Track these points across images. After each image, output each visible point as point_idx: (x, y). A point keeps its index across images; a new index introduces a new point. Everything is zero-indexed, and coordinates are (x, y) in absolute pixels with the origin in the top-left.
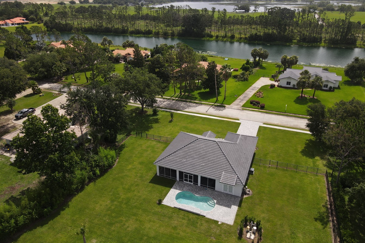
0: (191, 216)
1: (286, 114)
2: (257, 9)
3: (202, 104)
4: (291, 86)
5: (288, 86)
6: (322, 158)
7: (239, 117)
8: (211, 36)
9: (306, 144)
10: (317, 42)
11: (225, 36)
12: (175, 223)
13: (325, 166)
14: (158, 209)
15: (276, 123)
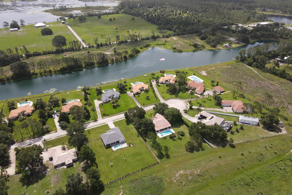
0: (120, 149)
1: (115, 115)
2: (23, 23)
3: (89, 123)
4: (107, 101)
5: (106, 102)
6: (131, 124)
7: (106, 122)
8: (37, 74)
9: (126, 122)
10: (93, 64)
11: (45, 72)
12: (119, 152)
13: (133, 126)
14: (114, 152)
15: (115, 119)
